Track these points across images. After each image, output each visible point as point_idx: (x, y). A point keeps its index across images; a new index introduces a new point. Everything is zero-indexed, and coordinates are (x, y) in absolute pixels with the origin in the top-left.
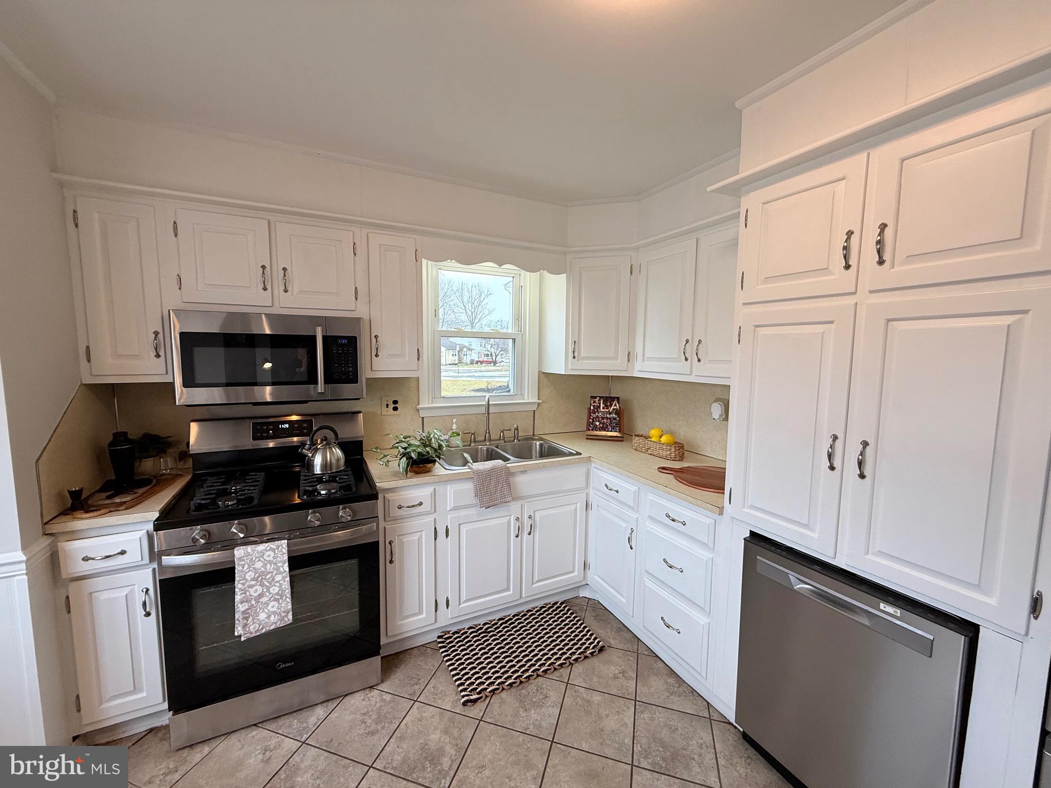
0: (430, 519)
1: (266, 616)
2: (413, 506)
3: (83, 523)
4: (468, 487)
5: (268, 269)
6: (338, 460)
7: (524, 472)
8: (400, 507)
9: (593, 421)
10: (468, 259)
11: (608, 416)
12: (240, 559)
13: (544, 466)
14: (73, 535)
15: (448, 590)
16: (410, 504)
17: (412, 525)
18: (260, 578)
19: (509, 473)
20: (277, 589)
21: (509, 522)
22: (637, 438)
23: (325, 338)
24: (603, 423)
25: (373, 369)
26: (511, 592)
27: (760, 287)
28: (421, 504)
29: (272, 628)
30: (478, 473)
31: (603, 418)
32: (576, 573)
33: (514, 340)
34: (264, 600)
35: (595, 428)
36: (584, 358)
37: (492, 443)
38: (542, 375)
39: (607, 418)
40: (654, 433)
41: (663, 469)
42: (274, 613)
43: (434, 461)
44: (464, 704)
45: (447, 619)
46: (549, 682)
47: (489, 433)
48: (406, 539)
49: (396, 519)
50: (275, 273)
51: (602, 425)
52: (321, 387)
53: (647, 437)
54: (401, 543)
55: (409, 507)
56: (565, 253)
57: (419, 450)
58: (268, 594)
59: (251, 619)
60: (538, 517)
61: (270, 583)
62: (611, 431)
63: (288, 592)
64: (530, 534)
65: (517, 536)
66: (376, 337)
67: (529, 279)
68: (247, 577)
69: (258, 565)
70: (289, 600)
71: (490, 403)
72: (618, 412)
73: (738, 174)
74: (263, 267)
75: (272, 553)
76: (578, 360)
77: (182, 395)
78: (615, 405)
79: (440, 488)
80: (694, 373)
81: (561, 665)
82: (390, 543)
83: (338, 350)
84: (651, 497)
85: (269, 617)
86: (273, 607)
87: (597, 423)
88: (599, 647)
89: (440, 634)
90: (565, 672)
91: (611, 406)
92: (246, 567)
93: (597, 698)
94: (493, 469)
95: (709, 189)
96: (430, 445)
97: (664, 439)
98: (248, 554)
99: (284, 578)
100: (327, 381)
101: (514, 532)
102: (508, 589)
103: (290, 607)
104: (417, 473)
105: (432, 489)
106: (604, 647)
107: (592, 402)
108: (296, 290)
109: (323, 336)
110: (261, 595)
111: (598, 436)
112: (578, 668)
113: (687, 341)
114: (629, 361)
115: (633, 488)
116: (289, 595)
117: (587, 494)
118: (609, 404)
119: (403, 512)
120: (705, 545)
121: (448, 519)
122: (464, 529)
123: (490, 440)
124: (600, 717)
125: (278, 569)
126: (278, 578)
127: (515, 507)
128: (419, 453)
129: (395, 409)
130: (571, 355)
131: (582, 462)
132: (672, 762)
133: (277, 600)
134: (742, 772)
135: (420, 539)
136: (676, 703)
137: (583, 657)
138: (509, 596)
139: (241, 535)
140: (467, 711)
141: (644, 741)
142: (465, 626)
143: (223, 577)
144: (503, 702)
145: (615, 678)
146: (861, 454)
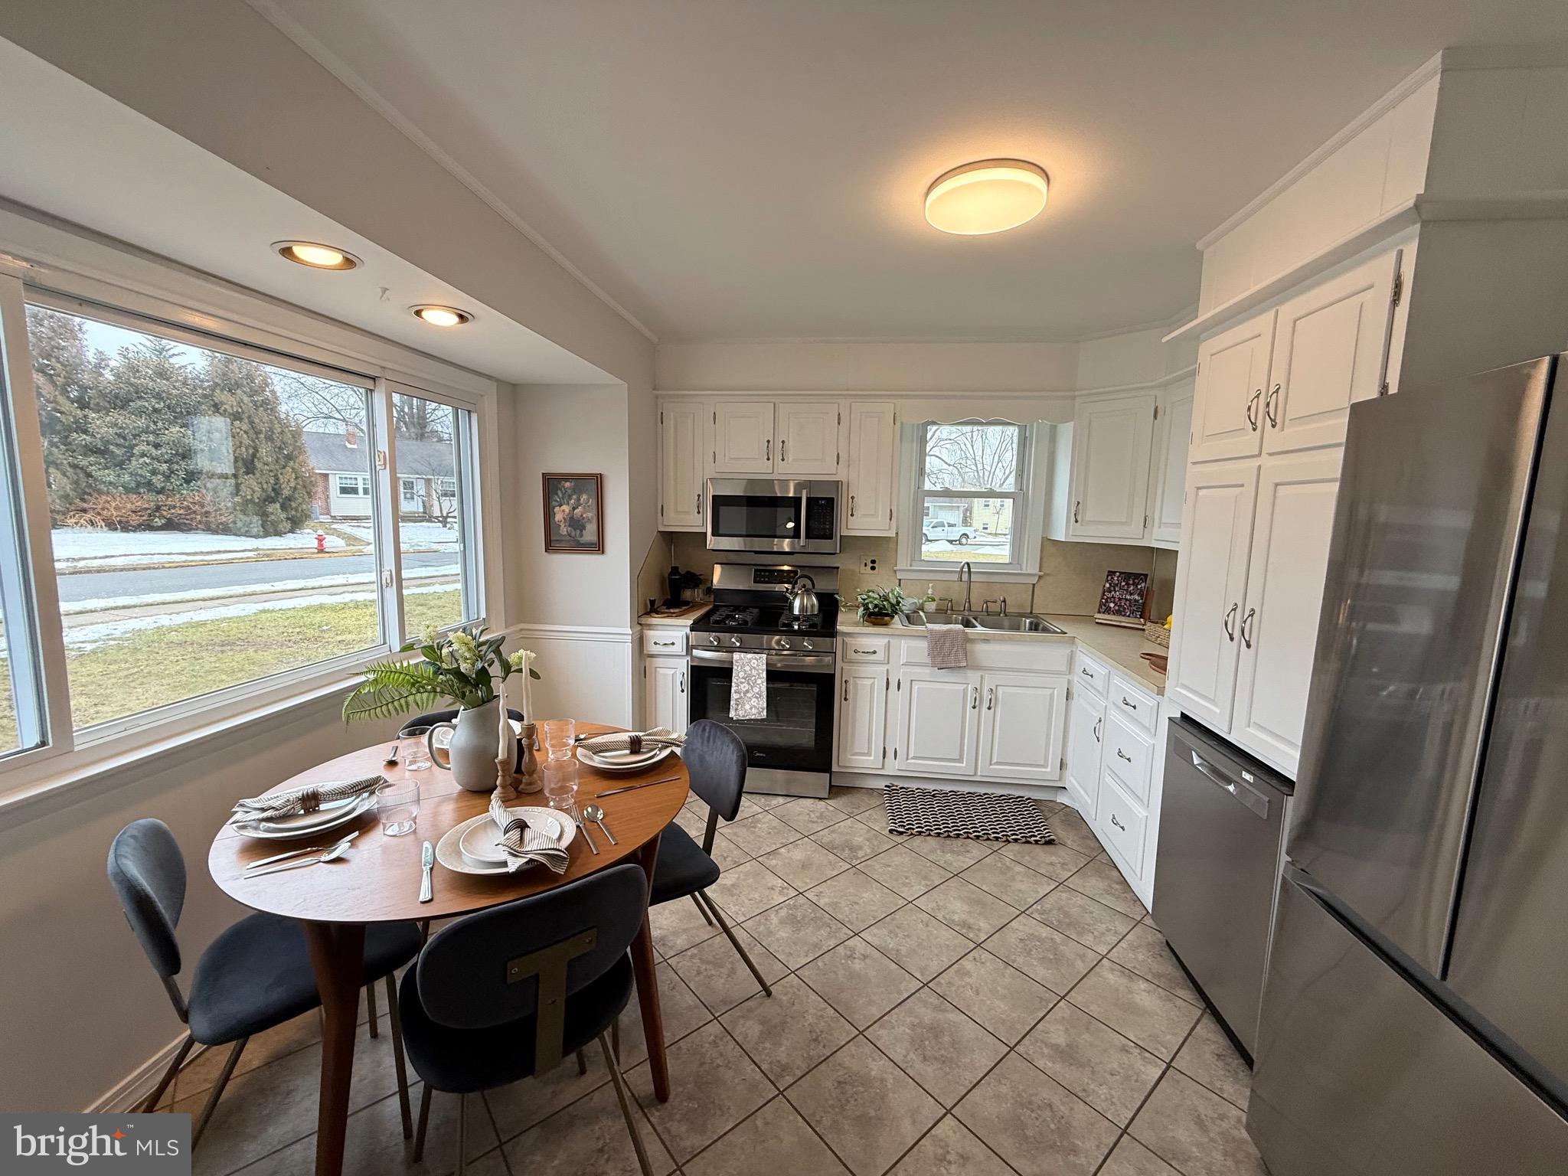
0: (884, 668)
1: (749, 707)
2: (867, 653)
3: (656, 620)
4: (923, 645)
5: (771, 443)
6: (813, 606)
7: (986, 640)
8: (856, 652)
9: (1107, 602)
11: (1128, 597)
12: (737, 662)
13: (1020, 638)
14: (650, 627)
15: (896, 742)
16: (865, 651)
17: (865, 670)
18: (747, 678)
19: (967, 640)
20: (758, 690)
21: (965, 691)
22: (1149, 624)
23: (808, 499)
24: (1120, 606)
25: (848, 528)
26: (964, 765)
27: (1203, 445)
28: (875, 652)
29: (753, 717)
30: (931, 631)
31: (1120, 599)
32: (1049, 770)
33: (1015, 500)
34: (749, 695)
36: (1088, 522)
37: (971, 613)
38: (1045, 543)
39: (1126, 600)
42: (755, 707)
43: (892, 617)
44: (891, 831)
45: (893, 767)
46: (976, 844)
48: (860, 682)
49: (852, 662)
50: (776, 445)
51: (1117, 608)
52: (803, 541)
53: (1163, 625)
54: (856, 685)
55: (863, 653)
56: (1074, 398)
57: (878, 602)
58: (752, 692)
59: (740, 707)
60: (1000, 691)
61: (753, 684)
63: (765, 694)
64: (989, 708)
65: (974, 707)
66: (853, 498)
67: (1037, 428)
68: (740, 676)
69: (747, 668)
70: (765, 700)
71: (973, 570)
73: (1197, 319)
74: (768, 441)
75: (755, 661)
76: (1079, 525)
77: (712, 542)
78: (1141, 584)
79: (894, 641)
81: (996, 838)
82: (846, 682)
83: (819, 510)
85: (751, 709)
86: (755, 702)
87: (1112, 605)
89: (887, 783)
90: (996, 845)
91: (1135, 584)
92: (740, 668)
93: (1020, 869)
95: (1164, 340)
96: (887, 600)
98: (741, 659)
99: (762, 683)
100: (808, 537)
101: (971, 703)
102: (960, 760)
103: (765, 705)
104: (875, 624)
105: (887, 640)
106: (1054, 840)
107: (1109, 578)
108: (790, 459)
109: (807, 497)
110: (747, 691)
111: (1108, 620)
112: (1012, 846)
114: (1145, 527)
115: (1104, 672)
116: (765, 696)
117: (1069, 679)
119: (859, 657)
121: (900, 673)
122: (916, 686)
124: (1013, 879)
125: (759, 675)
126: (759, 681)
127: (973, 678)
128: (876, 606)
129: (873, 568)
130: (1073, 519)
131: (1060, 642)
132: (1065, 925)
133: (757, 698)
134: (1141, 957)
135: (872, 685)
136: (1108, 900)
137: (1024, 840)
138: (962, 768)
139: (738, 644)
140: (891, 836)
141: (1048, 906)
142: (913, 785)
143: (725, 673)
144: (925, 841)
145: (1051, 864)
146: (1244, 623)
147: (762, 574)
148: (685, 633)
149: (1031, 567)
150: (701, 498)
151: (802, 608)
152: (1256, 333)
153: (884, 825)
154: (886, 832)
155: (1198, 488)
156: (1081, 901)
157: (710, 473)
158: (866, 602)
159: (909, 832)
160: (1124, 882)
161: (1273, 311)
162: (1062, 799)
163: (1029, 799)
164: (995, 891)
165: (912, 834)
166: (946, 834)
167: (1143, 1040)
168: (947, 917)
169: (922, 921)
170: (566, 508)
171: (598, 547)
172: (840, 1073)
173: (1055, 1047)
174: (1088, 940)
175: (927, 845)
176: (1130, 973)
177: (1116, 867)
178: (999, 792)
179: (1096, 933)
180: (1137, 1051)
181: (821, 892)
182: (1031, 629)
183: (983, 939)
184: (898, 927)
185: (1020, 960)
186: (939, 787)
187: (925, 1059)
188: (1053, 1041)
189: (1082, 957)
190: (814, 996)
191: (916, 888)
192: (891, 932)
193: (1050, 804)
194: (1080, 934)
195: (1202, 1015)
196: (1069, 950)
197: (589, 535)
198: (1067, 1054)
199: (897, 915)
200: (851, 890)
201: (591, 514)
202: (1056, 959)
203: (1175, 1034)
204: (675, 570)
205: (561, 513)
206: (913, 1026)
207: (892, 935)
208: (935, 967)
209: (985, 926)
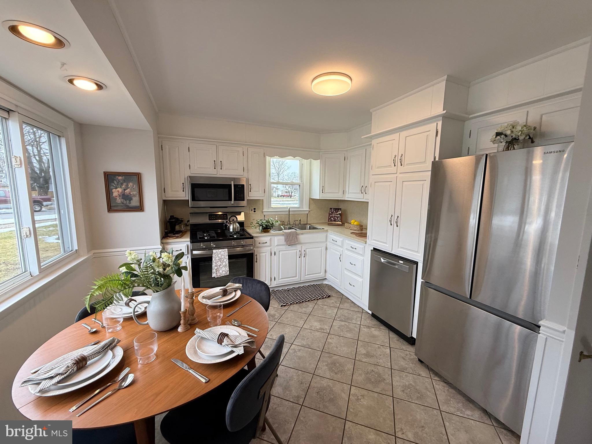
0: (269, 248)
1: (222, 271)
2: (264, 243)
3: (170, 240)
4: (283, 238)
5: (216, 162)
6: (238, 227)
7: (302, 234)
8: (259, 243)
9: (331, 218)
10: (282, 155)
11: (337, 216)
12: (215, 253)
13: (310, 233)
14: (167, 244)
15: (275, 275)
16: (263, 242)
17: (263, 250)
18: (220, 259)
19: (297, 234)
20: (225, 264)
21: (297, 252)
22: (346, 224)
24: (335, 219)
25: (249, 196)
26: (297, 278)
27: (376, 170)
28: (266, 243)
29: (223, 275)
30: (286, 233)
31: (334, 217)
32: (322, 274)
33: (300, 185)
34: (221, 267)
35: (331, 220)
36: (327, 193)
38: (311, 200)
39: (336, 217)
40: (352, 221)
41: (352, 233)
42: (224, 271)
43: (271, 229)
44: (281, 306)
45: (275, 284)
46: (310, 303)
47: (289, 221)
48: (261, 254)
49: (258, 247)
50: (218, 164)
51: (334, 219)
52: (232, 202)
53: (350, 223)
54: (260, 256)
55: (262, 243)
56: (320, 152)
57: (266, 224)
58: (222, 265)
59: (218, 272)
60: (307, 250)
61: (223, 262)
62: (338, 222)
63: (228, 265)
64: (304, 257)
65: (300, 257)
66: (250, 185)
67: (306, 162)
68: (217, 259)
69: (220, 256)
70: (228, 267)
71: (290, 210)
72: (340, 214)
73: (371, 133)
74: (215, 161)
75: (223, 252)
76: (324, 193)
77: (192, 204)
78: (340, 212)
79: (272, 238)
80: (364, 198)
81: (314, 299)
82: (256, 255)
83: (238, 189)
84: (347, 241)
85: (222, 272)
86: (224, 269)
88: (328, 296)
89: (272, 290)
90: (315, 301)
91: (338, 212)
92: (216, 256)
93: (325, 307)
94: (291, 232)
95: (362, 137)
96: (269, 223)
97: (355, 223)
98: (217, 252)
99: (227, 260)
100: (235, 200)
102: (296, 277)
103: (228, 269)
104: (265, 232)
105: (270, 238)
106: (330, 296)
107: (330, 210)
108: (224, 169)
109: (234, 184)
110: (220, 265)
111: (332, 224)
112: (320, 301)
113: (362, 186)
114: (343, 194)
115: (341, 239)
116: (228, 266)
117: (326, 244)
119: (260, 245)
120: (361, 255)
121: (275, 249)
122: (281, 253)
123: (290, 224)
124: (326, 311)
125: (225, 257)
126: (225, 260)
127: (299, 247)
128: (266, 225)
129: (255, 211)
130: (321, 191)
131: (324, 232)
132: (347, 319)
133: (224, 267)
134: (368, 322)
135: (266, 255)
136: (352, 309)
137: (322, 298)
138: (296, 279)
139: (215, 246)
140: (282, 308)
141: (339, 315)
142: (280, 289)
143: (209, 259)
144: (294, 306)
145: (333, 303)
146: (396, 220)
147: (212, 216)
148: (186, 244)
149: (306, 208)
150: (184, 185)
151: (233, 229)
152: (394, 139)
153: (278, 305)
154: (280, 307)
155: (375, 182)
156: (346, 311)
157: (188, 173)
158: (262, 224)
159: (287, 304)
160: (353, 302)
161: (399, 134)
162: (325, 282)
163: (316, 285)
164: (323, 316)
165: (289, 305)
166: (299, 302)
167: (381, 343)
168: (315, 328)
169: (309, 332)
170: (120, 190)
171: (140, 208)
172: (316, 390)
173: (364, 354)
174: (354, 321)
175: (295, 307)
176: (368, 327)
177: (348, 299)
178: (307, 284)
179: (355, 319)
180: (382, 347)
181: (272, 334)
182: (310, 229)
183: (329, 331)
184: (303, 337)
185: (342, 333)
186: (289, 287)
187: (336, 374)
188: (363, 353)
189: (355, 327)
190: (292, 370)
191: (301, 322)
192: (302, 339)
193: (322, 285)
194: (351, 320)
195: (389, 332)
196: (351, 326)
197: (135, 202)
198: (368, 355)
199: (301, 333)
200: (281, 330)
201: (135, 192)
202: (350, 330)
203: (386, 339)
204: (172, 217)
205: (116, 192)
206: (327, 365)
207: (303, 340)
208: (321, 345)
209: (327, 327)
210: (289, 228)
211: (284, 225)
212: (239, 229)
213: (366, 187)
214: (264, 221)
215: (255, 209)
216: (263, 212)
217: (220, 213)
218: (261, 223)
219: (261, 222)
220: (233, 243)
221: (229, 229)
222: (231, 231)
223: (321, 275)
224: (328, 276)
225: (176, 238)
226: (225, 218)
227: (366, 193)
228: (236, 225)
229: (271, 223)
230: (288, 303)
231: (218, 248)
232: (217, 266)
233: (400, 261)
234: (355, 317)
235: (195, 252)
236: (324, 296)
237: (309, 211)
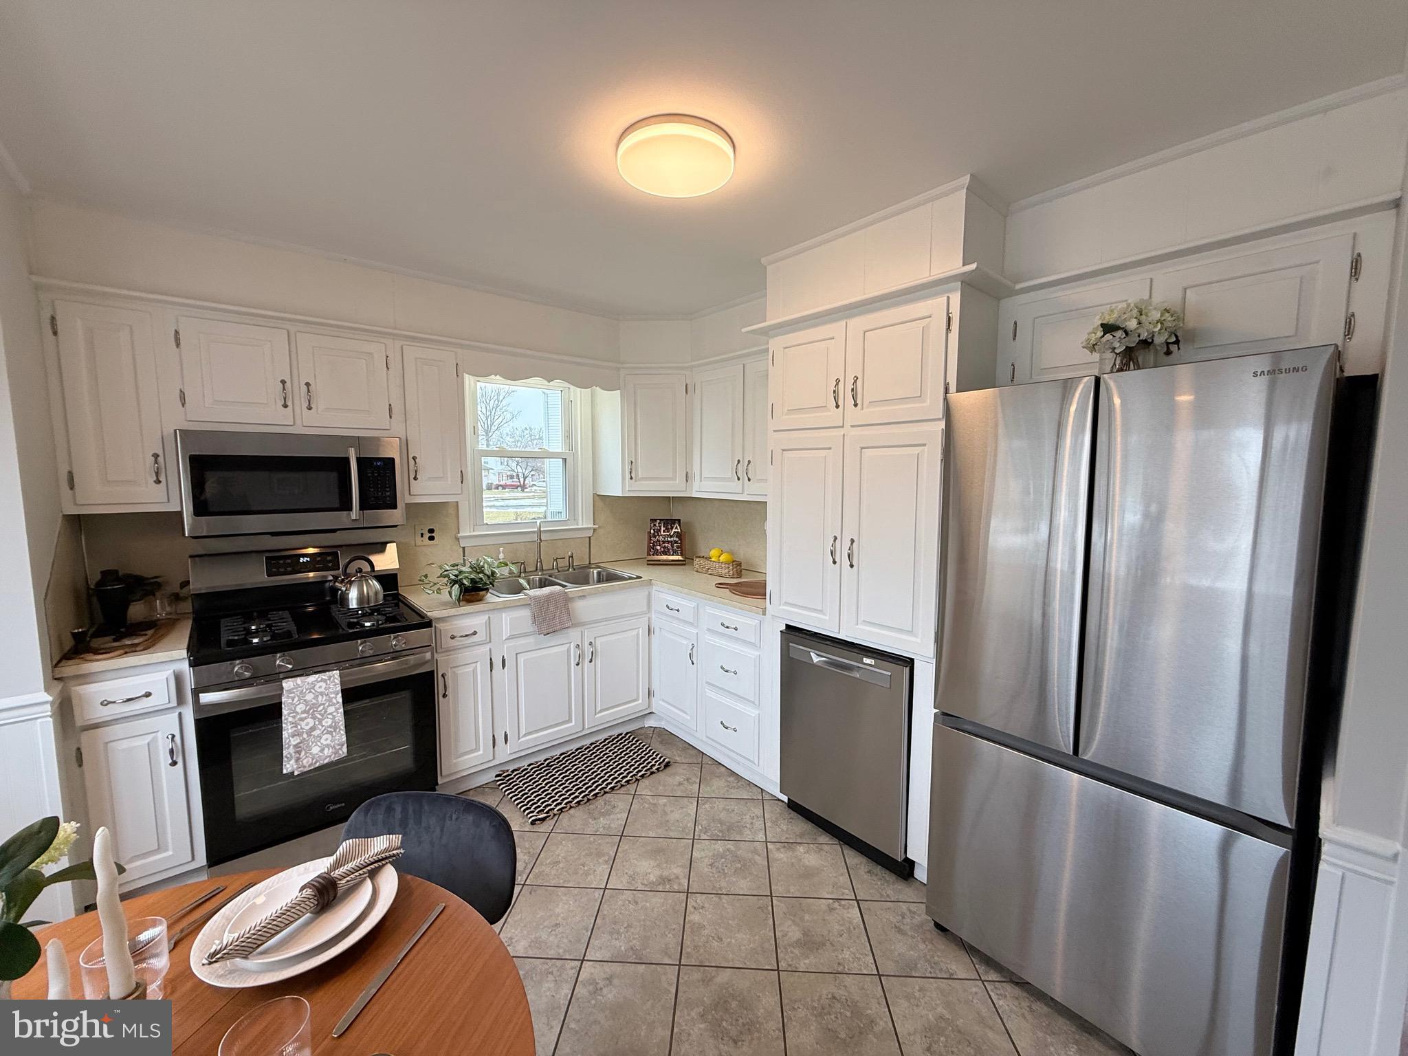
1: (319, 749)
2: (466, 636)
3: (98, 665)
4: (526, 614)
5: (288, 384)
7: (583, 597)
8: (453, 637)
9: (654, 545)
10: (514, 374)
11: (669, 539)
12: (290, 691)
13: (604, 591)
15: (506, 724)
16: (464, 634)
17: (465, 656)
18: (311, 710)
19: (568, 599)
20: (330, 722)
21: (569, 650)
22: (698, 560)
23: (359, 460)
24: (664, 547)
25: (412, 494)
26: (573, 723)
27: (784, 417)
28: (475, 633)
29: (326, 761)
30: (534, 598)
31: (664, 542)
32: (640, 701)
33: (565, 460)
34: (316, 733)
35: (656, 553)
36: (642, 479)
37: (544, 572)
38: (597, 498)
39: (669, 542)
40: (714, 553)
41: (719, 585)
42: (328, 746)
43: (487, 590)
44: (533, 823)
45: (505, 753)
46: (616, 796)
47: (541, 562)
48: (460, 671)
49: (448, 651)
50: (296, 390)
51: (662, 549)
52: (355, 513)
53: (708, 558)
54: (455, 675)
55: (461, 637)
56: (618, 369)
57: (472, 576)
58: (320, 727)
59: (303, 753)
60: (599, 642)
61: (322, 715)
62: (673, 555)
63: (342, 724)
64: (591, 661)
65: (578, 664)
66: (414, 458)
67: (578, 394)
68: (298, 710)
71: (542, 529)
72: (678, 535)
73: (766, 321)
74: (283, 382)
76: (636, 481)
78: (676, 528)
79: (494, 616)
80: (746, 492)
81: (628, 782)
82: (443, 676)
83: (373, 473)
84: (708, 610)
85: (322, 751)
86: (327, 739)
87: (658, 548)
88: (664, 763)
89: (498, 773)
90: (632, 788)
91: (672, 529)
92: (296, 699)
93: (663, 801)
94: (550, 595)
95: (744, 330)
96: (482, 572)
97: (722, 558)
98: (298, 686)
99: (337, 710)
100: (364, 506)
101: (575, 660)
102: (569, 721)
105: (487, 617)
106: (669, 762)
107: (652, 525)
108: (321, 408)
109: (357, 458)
110: (314, 728)
111: (659, 561)
112: (644, 783)
113: (739, 461)
114: (687, 481)
115: (694, 604)
117: (649, 618)
118: (669, 527)
119: (455, 643)
120: (754, 644)
121: (504, 649)
122: (521, 659)
123: (542, 570)
124: (665, 813)
125: (330, 700)
126: (331, 709)
127: (574, 635)
128: (472, 580)
129: (431, 538)
130: (628, 476)
131: (641, 586)
132: (727, 832)
133: (328, 733)
134: (785, 828)
135: (475, 671)
136: (735, 794)
137: (649, 773)
138: (571, 728)
139: (290, 666)
140: (536, 828)
141: (704, 822)
142: (525, 763)
143: (272, 712)
144: (572, 816)
145: (680, 784)
146: (849, 549)
147: (281, 562)
148: (172, 671)
149: (585, 522)
150: (161, 459)
151: (361, 599)
152: (830, 336)
154: (528, 827)
155: (783, 450)
156: (720, 804)
157: (177, 420)
158: (460, 577)
159: (551, 813)
160: (733, 773)
161: (842, 323)
162: (650, 723)
163: (627, 734)
164: (661, 832)
165: (555, 815)
166: (586, 799)
174: (748, 834)
175: (575, 819)
177: (720, 763)
178: (602, 737)
179: (748, 825)
182: (599, 581)
183: (686, 884)
184: (615, 923)
185: (723, 884)
186: (549, 755)
188: (795, 939)
189: (755, 852)
191: (599, 870)
194: (741, 833)
195: (842, 849)
196: (744, 851)
198: (810, 943)
199: (605, 909)
202: (744, 868)
203: (842, 875)
204: (111, 577)
206: (702, 1017)
208: (672, 941)
209: (677, 870)
210: (540, 580)
211: (525, 572)
212: (381, 596)
213: (749, 462)
214: (463, 569)
215: (431, 531)
216: (458, 539)
217: (311, 550)
218: (456, 576)
219: (457, 573)
220: (361, 647)
221: (344, 599)
222: (351, 607)
223: (640, 704)
224: (658, 705)
225: (126, 653)
226: (330, 565)
227: (749, 480)
228: (368, 585)
229: (488, 572)
230: (553, 809)
231: (301, 671)
232: (299, 735)
233: (864, 659)
234: (747, 818)
235: (207, 698)
236: (654, 765)
237: (595, 530)
